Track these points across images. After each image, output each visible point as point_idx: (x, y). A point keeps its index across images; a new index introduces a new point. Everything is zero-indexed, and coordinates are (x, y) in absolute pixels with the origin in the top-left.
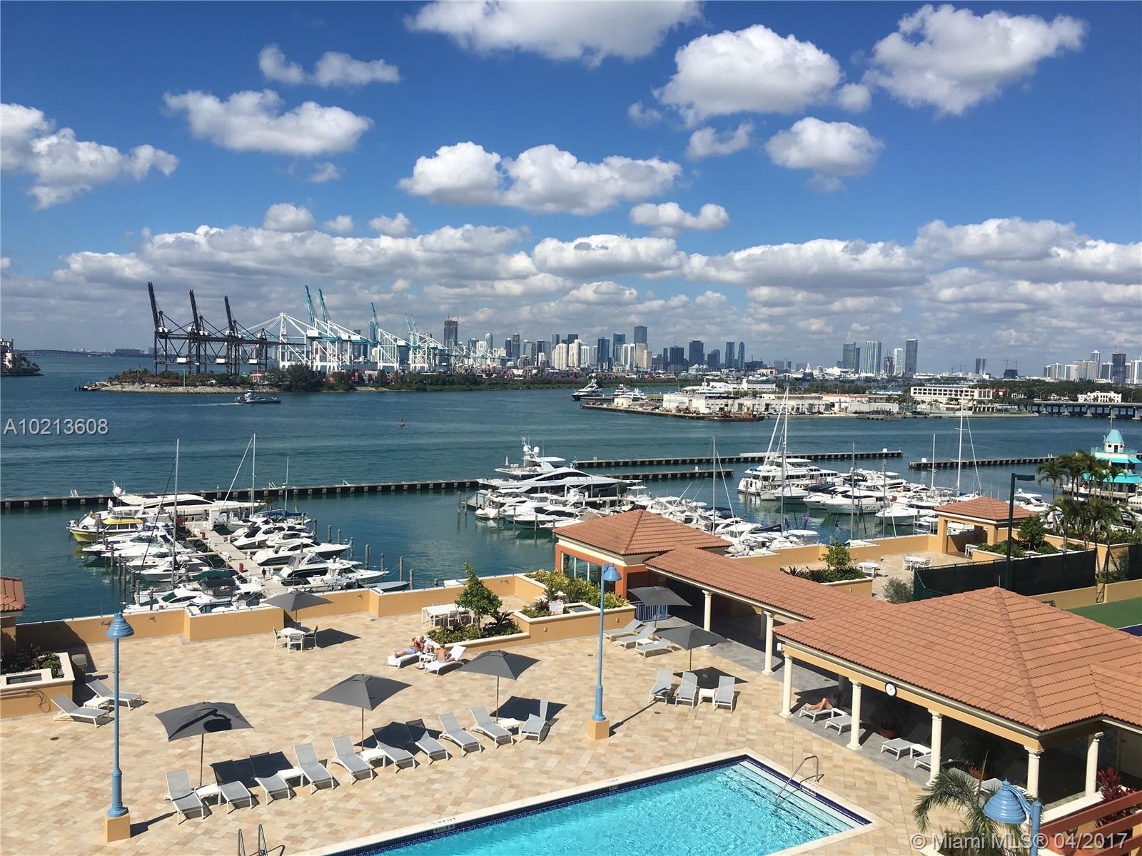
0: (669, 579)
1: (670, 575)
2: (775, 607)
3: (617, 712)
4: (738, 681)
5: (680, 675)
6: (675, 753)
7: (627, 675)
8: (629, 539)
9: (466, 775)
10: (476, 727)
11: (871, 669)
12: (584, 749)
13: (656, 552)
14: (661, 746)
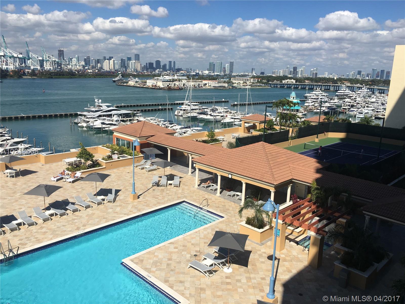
0: (155, 145)
1: (156, 143)
2: (192, 152)
3: (140, 191)
4: (180, 178)
5: (161, 177)
6: (161, 202)
7: (142, 178)
8: (140, 131)
9: (87, 216)
10: (88, 200)
11: (224, 170)
12: (129, 204)
13: (150, 136)
14: (156, 201)
